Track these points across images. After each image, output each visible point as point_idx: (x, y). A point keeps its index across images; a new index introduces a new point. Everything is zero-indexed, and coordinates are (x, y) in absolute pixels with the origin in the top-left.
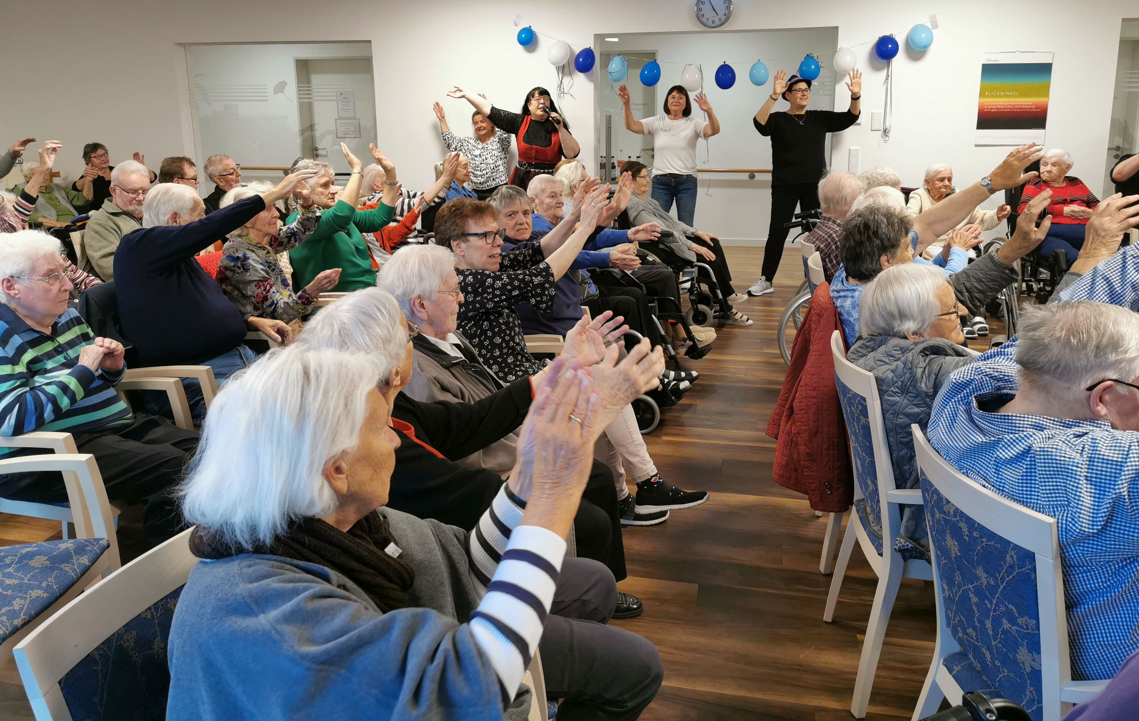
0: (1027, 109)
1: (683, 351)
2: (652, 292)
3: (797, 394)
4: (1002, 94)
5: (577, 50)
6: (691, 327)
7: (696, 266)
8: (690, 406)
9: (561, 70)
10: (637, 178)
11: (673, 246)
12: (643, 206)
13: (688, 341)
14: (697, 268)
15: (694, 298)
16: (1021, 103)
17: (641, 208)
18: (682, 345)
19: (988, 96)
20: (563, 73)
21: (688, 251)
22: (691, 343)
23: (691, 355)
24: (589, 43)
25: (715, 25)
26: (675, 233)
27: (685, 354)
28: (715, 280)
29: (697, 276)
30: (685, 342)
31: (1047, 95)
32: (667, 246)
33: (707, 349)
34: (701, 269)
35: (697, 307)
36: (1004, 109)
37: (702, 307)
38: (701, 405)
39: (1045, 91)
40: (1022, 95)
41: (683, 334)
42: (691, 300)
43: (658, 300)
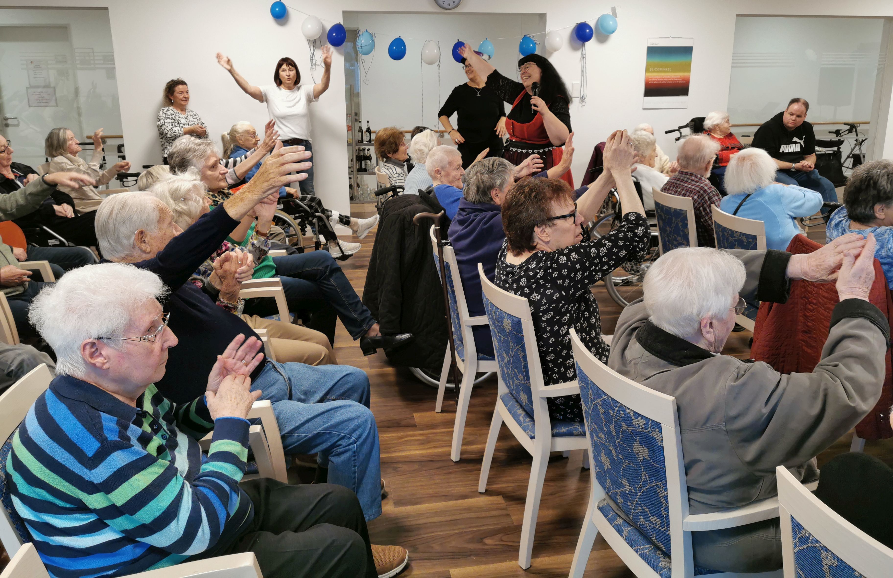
0: (676, 81)
4: (661, 69)
5: (328, 26)
9: (312, 43)
16: (673, 77)
19: (652, 72)
20: (314, 46)
24: (339, 20)
25: (450, 7)
31: (689, 71)
36: (662, 81)
39: (687, 67)
40: (674, 70)
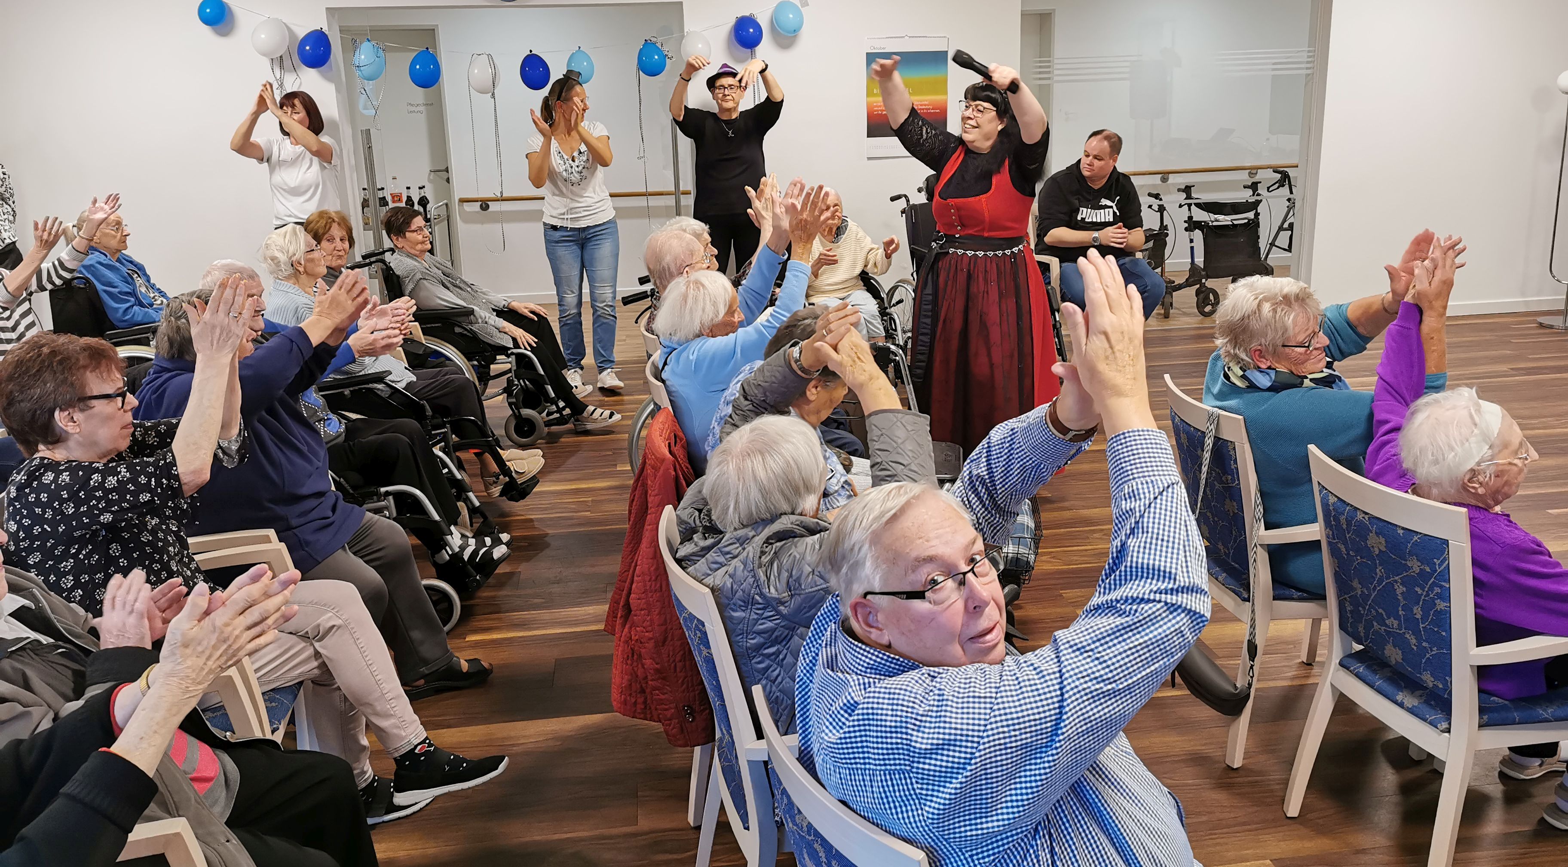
1: (496, 490)
2: (441, 410)
3: (634, 586)
5: (300, 34)
6: (505, 454)
7: (512, 354)
8: (510, 575)
10: (408, 234)
11: (474, 328)
12: (422, 273)
13: (501, 477)
14: (514, 357)
15: (514, 400)
17: (419, 276)
18: (495, 482)
21: (499, 334)
22: (507, 479)
23: (509, 496)
24: (317, 23)
26: (475, 308)
27: (500, 496)
28: (542, 373)
29: (515, 368)
30: (498, 479)
31: (944, 91)
32: (466, 330)
33: (534, 481)
34: (520, 358)
35: (519, 412)
37: (526, 412)
38: (525, 569)
39: (941, 86)
41: (494, 467)
42: (510, 404)
43: (449, 422)
